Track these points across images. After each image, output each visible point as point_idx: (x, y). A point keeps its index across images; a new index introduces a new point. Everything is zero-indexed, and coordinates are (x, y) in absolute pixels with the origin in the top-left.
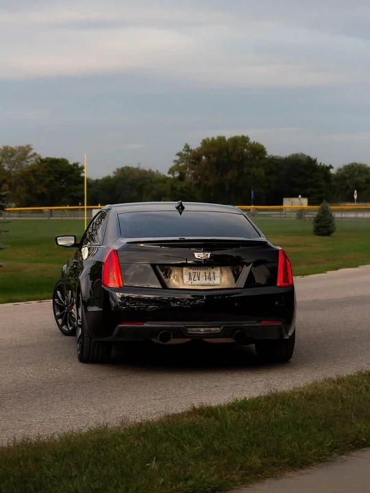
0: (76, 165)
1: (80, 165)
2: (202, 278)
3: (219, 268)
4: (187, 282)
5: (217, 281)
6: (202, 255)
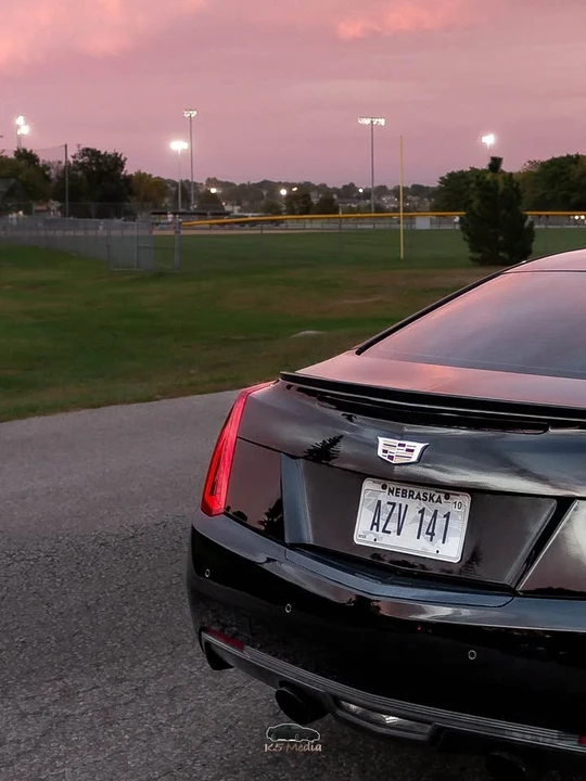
2: (410, 528)
3: (466, 500)
4: (365, 533)
5: (451, 550)
6: (400, 449)
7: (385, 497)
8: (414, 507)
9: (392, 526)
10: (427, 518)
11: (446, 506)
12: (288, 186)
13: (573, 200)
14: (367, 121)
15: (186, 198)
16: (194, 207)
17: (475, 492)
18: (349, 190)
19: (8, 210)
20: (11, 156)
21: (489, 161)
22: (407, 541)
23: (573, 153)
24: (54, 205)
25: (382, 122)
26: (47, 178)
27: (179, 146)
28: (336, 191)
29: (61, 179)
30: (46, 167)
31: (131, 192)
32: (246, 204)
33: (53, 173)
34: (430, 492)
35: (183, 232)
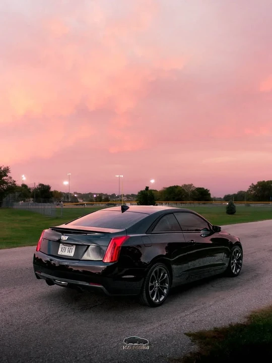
1: (208, 190)
2: (67, 251)
3: (75, 246)
4: (60, 253)
5: (72, 254)
6: (64, 238)
7: (63, 246)
8: (67, 247)
9: (64, 251)
10: (69, 249)
11: (72, 247)
12: (96, 194)
14: (118, 176)
15: (68, 198)
16: (70, 200)
17: (76, 245)
18: (113, 196)
19: (19, 201)
20: (21, 186)
22: (66, 253)
23: (176, 185)
24: (32, 199)
25: (122, 176)
26: (30, 192)
27: (66, 183)
28: (110, 196)
29: (33, 192)
30: (30, 189)
31: (53, 196)
32: (84, 199)
33: (31, 191)
34: (69, 245)
35: (64, 207)
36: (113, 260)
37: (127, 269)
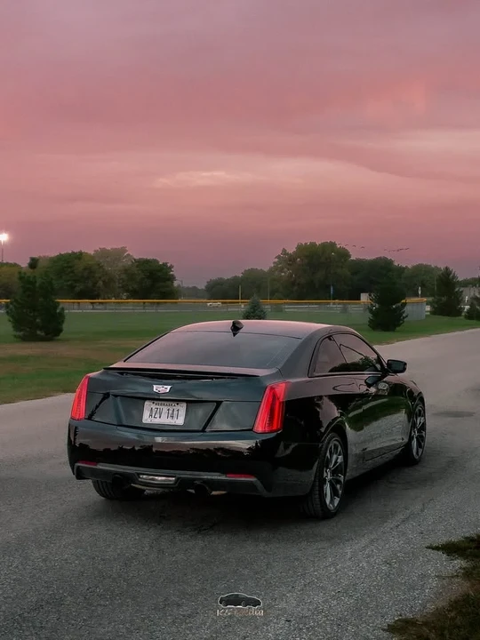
0: (165, 264)
1: (169, 265)
2: (164, 415)
3: (185, 405)
4: (147, 418)
5: (179, 421)
6: (161, 388)
7: (154, 406)
8: (165, 409)
9: (157, 416)
10: (170, 412)
11: (177, 407)
13: (77, 289)
17: (187, 402)
21: (28, 261)
22: (164, 420)
34: (171, 403)
36: (275, 428)
37: (296, 444)
